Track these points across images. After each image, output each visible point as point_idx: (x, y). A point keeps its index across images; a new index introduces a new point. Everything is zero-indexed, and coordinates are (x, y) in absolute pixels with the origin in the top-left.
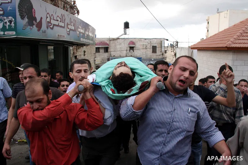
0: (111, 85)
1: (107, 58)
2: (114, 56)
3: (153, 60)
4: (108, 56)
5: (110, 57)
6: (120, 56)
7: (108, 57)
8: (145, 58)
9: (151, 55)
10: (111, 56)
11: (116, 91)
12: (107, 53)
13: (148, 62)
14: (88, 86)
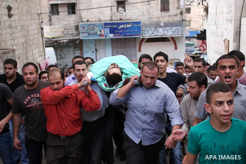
0: (105, 81)
1: (74, 25)
2: (88, 21)
3: (162, 24)
4: (75, 22)
5: (80, 23)
6: (100, 21)
7: (77, 24)
8: (148, 22)
9: (160, 16)
10: (82, 22)
11: (108, 85)
12: (73, 16)
13: (153, 29)
14: (89, 82)
